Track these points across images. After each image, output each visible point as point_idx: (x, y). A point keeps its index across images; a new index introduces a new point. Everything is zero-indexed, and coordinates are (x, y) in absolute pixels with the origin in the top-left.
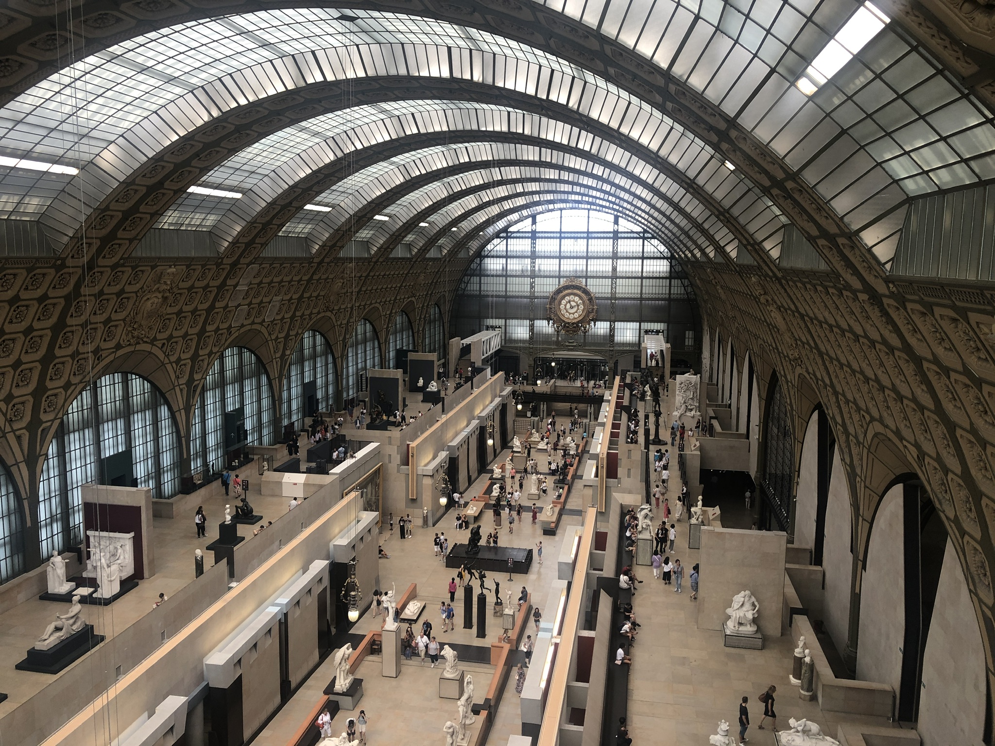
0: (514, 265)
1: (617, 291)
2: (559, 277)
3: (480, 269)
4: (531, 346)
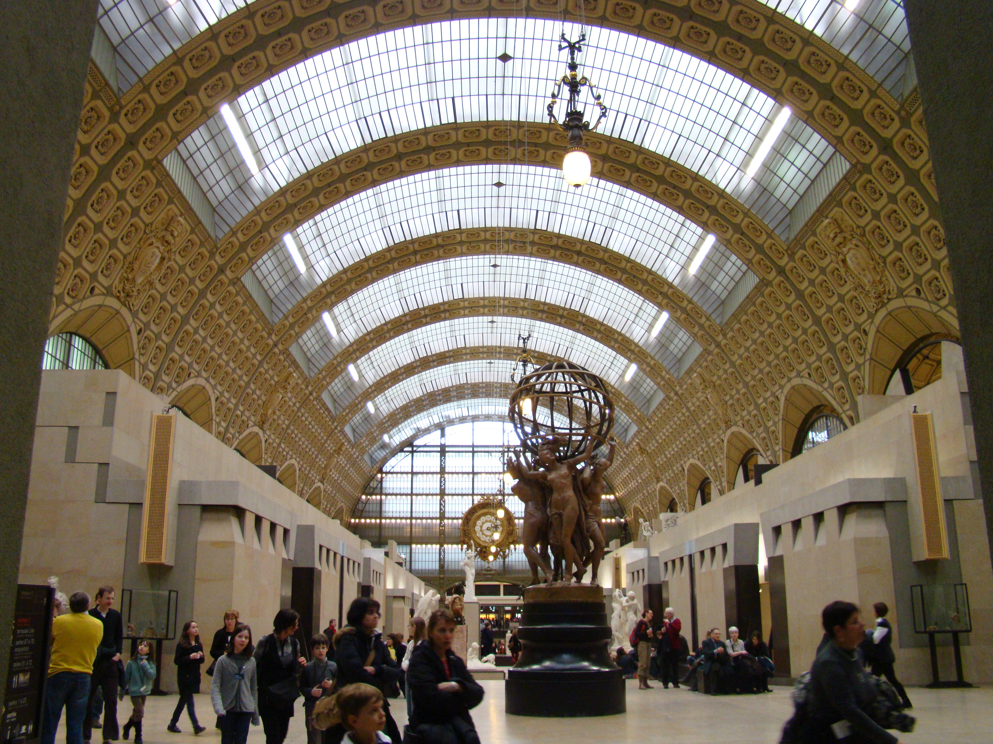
0: (421, 483)
2: (473, 494)
3: (381, 488)
4: (442, 576)
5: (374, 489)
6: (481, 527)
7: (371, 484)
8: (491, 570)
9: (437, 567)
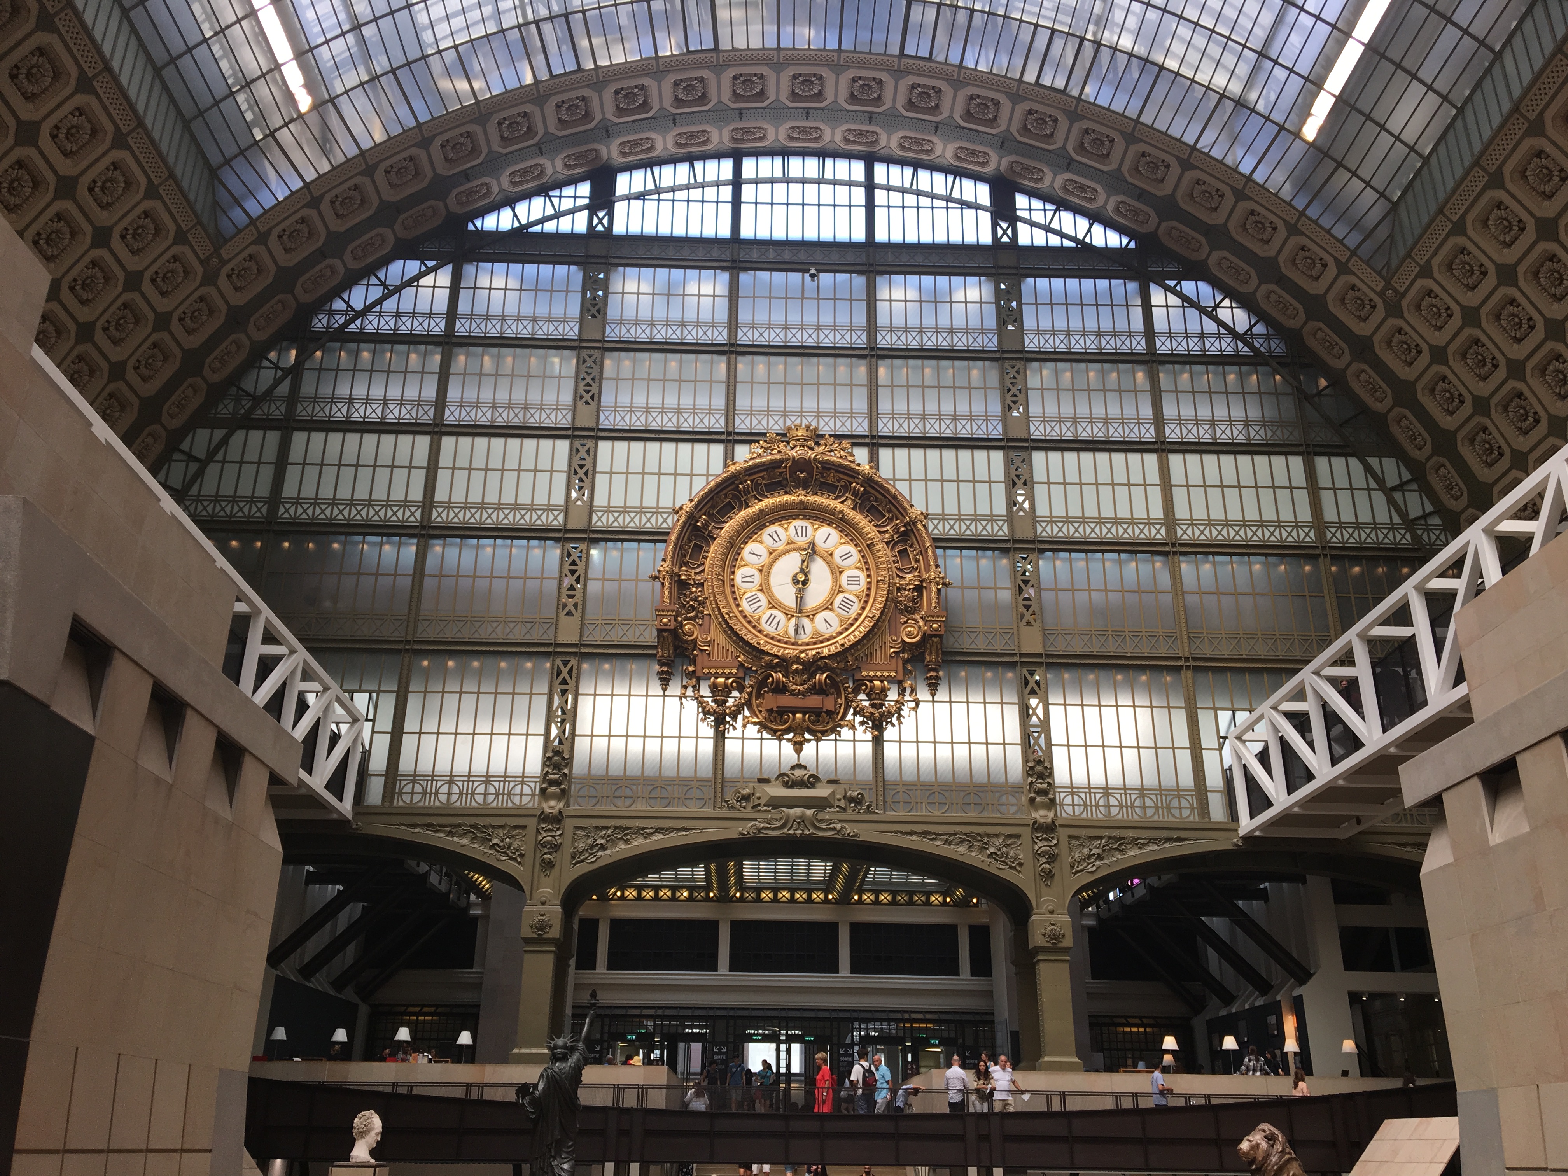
1: (1042, 510)
2: (729, 435)
3: (293, 397)
4: (553, 806)
5: (257, 400)
6: (765, 571)
7: (248, 384)
8: (813, 781)
9: (535, 766)
